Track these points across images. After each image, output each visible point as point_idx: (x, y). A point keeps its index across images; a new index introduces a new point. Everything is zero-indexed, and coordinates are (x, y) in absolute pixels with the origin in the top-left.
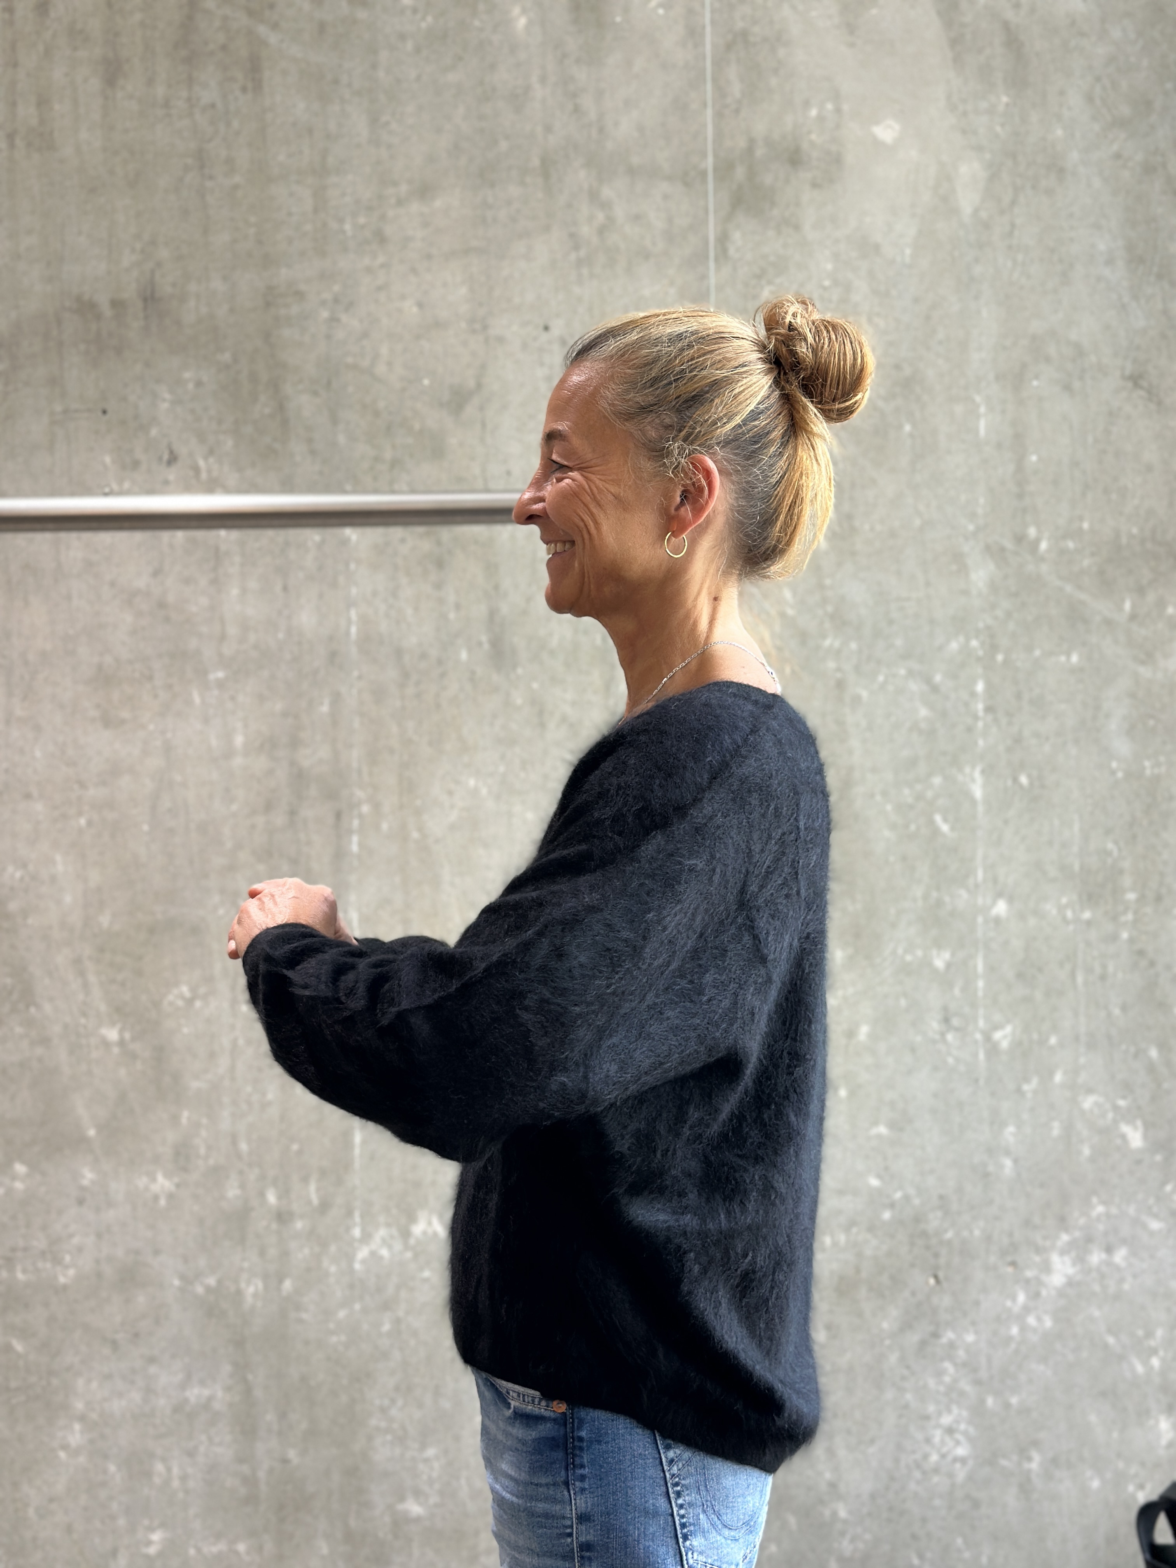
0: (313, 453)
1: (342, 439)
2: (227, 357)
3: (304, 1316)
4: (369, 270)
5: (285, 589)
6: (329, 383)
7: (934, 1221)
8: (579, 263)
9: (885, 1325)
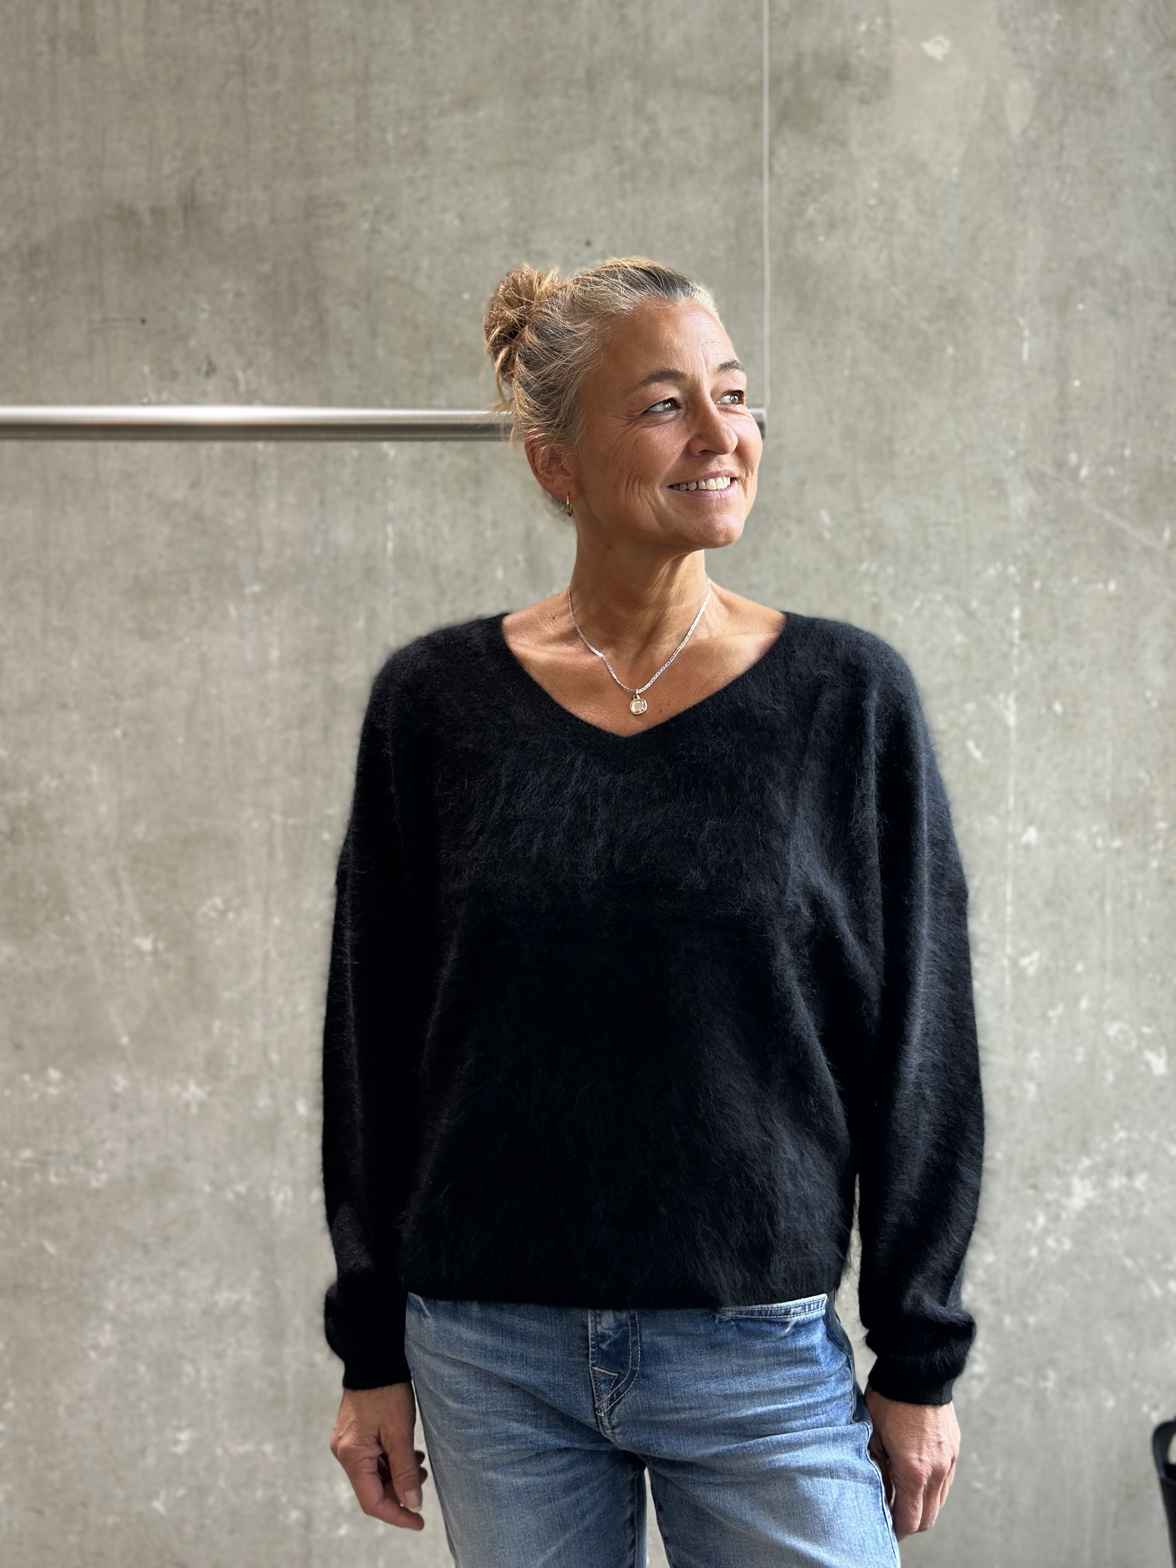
0: (351, 366)
1: (380, 353)
2: (266, 268)
4: (411, 181)
5: (322, 503)
6: (369, 296)
8: (623, 177)
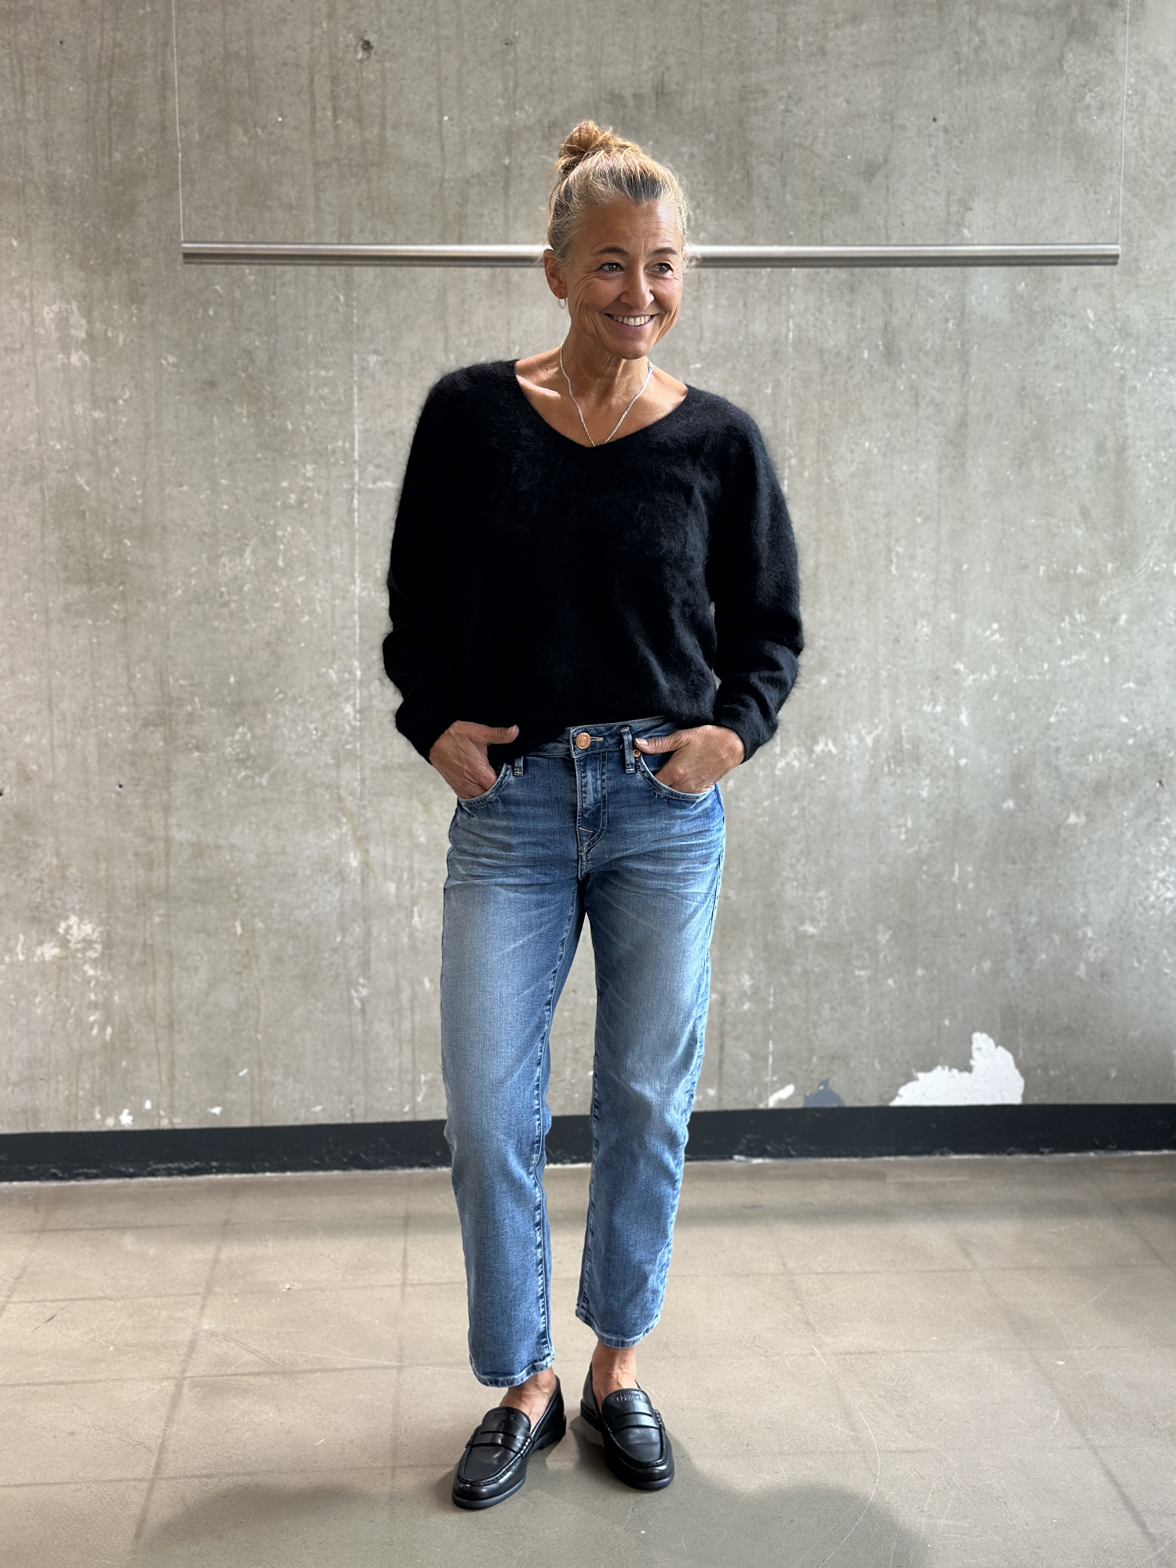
0: (768, 207)
1: (788, 197)
2: (712, 137)
3: (741, 804)
4: (814, 75)
5: (745, 305)
6: (782, 157)
7: (1162, 745)
8: (960, 72)
9: (1125, 813)
